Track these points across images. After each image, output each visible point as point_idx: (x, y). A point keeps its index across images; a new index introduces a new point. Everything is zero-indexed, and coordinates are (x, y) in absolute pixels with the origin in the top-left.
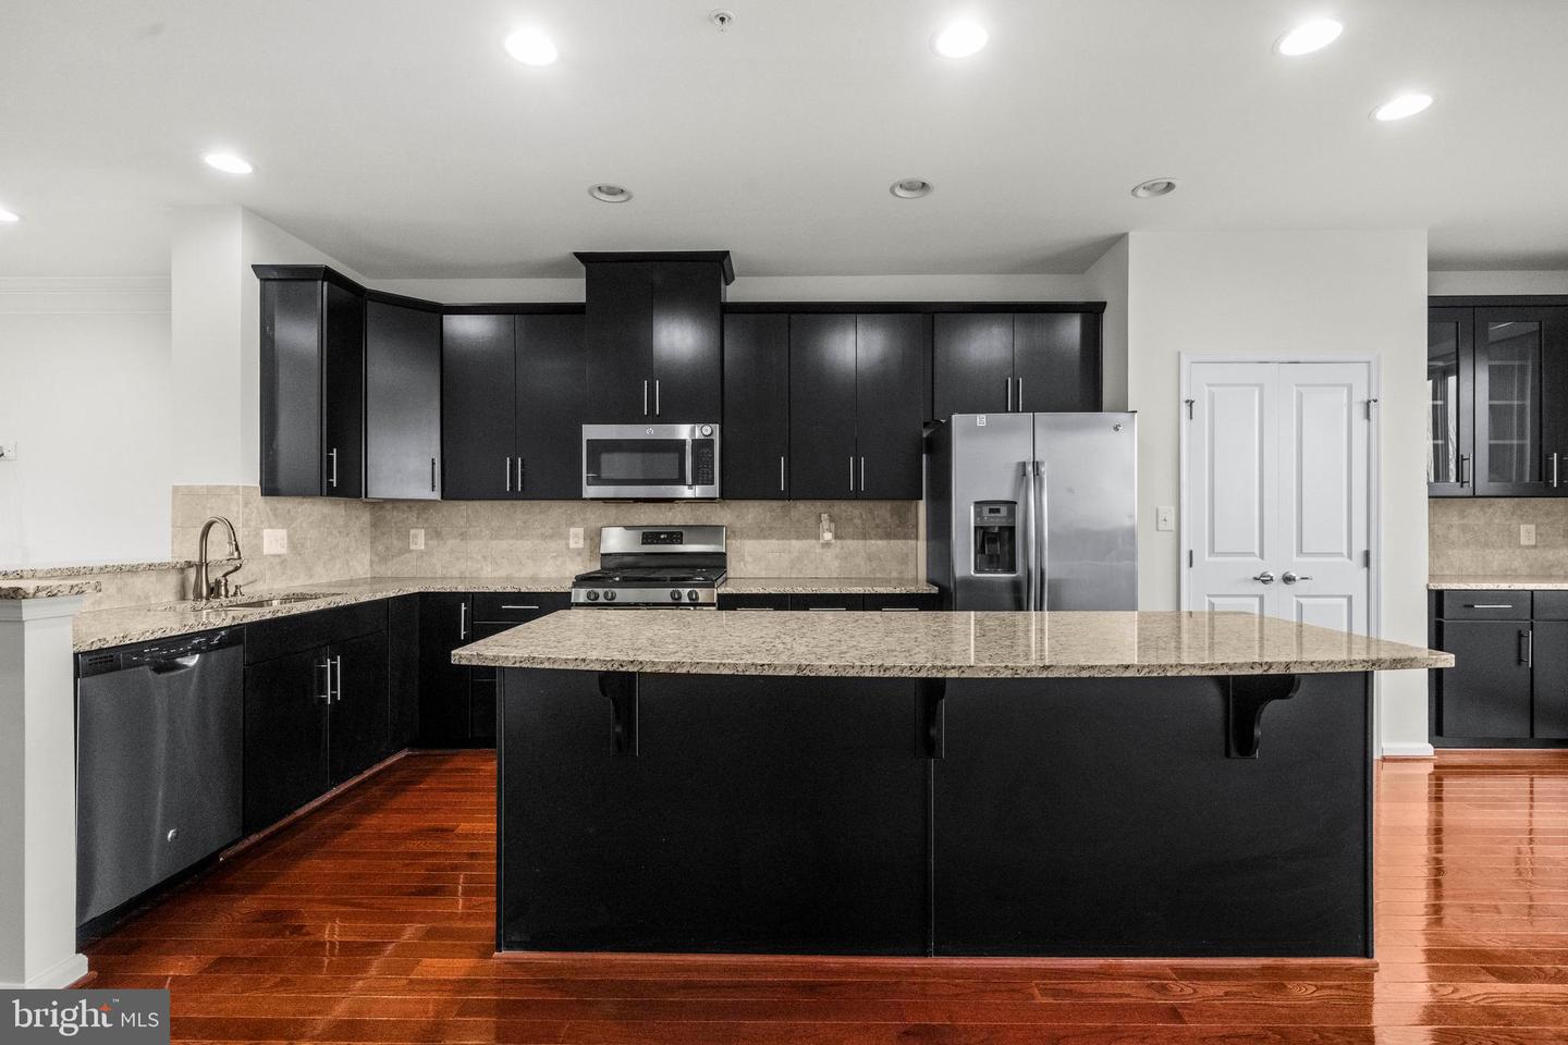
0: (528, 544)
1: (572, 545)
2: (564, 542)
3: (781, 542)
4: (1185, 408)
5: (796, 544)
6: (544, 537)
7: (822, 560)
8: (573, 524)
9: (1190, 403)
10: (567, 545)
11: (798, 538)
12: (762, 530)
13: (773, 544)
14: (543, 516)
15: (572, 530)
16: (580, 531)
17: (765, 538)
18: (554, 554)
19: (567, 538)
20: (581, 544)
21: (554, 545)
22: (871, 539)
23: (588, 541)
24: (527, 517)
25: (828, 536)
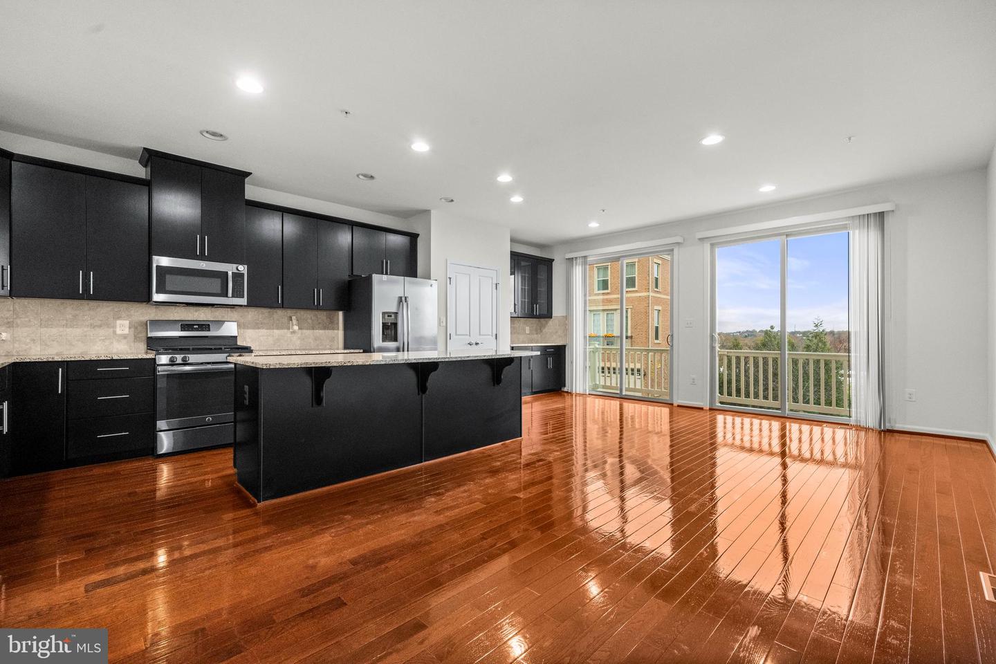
0: (77, 331)
1: (119, 331)
2: (112, 330)
3: (268, 331)
4: (448, 280)
5: (277, 332)
6: (93, 326)
7: (291, 340)
8: (119, 318)
9: (450, 278)
10: (114, 332)
11: (277, 329)
12: (257, 324)
13: (263, 332)
14: (92, 313)
15: (119, 322)
16: (127, 323)
17: (259, 328)
18: (102, 338)
19: (114, 327)
20: (126, 331)
21: (102, 332)
22: (316, 329)
23: (133, 329)
24: (77, 312)
25: (296, 328)
